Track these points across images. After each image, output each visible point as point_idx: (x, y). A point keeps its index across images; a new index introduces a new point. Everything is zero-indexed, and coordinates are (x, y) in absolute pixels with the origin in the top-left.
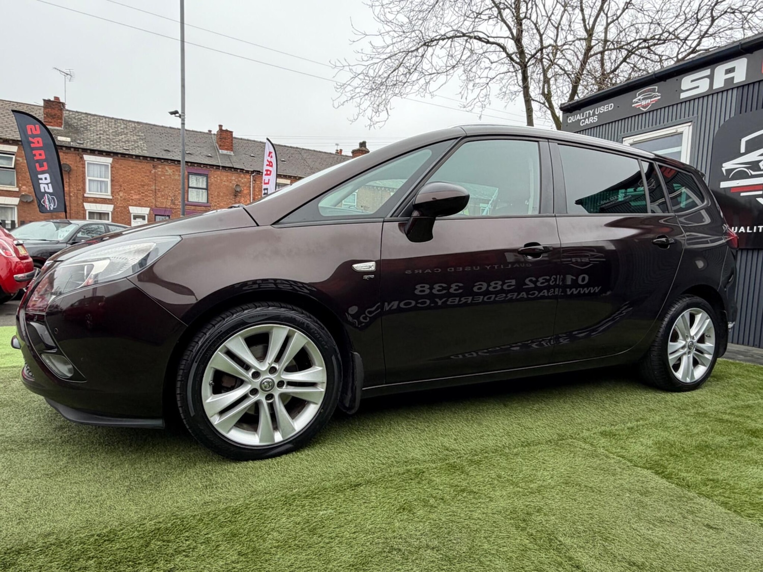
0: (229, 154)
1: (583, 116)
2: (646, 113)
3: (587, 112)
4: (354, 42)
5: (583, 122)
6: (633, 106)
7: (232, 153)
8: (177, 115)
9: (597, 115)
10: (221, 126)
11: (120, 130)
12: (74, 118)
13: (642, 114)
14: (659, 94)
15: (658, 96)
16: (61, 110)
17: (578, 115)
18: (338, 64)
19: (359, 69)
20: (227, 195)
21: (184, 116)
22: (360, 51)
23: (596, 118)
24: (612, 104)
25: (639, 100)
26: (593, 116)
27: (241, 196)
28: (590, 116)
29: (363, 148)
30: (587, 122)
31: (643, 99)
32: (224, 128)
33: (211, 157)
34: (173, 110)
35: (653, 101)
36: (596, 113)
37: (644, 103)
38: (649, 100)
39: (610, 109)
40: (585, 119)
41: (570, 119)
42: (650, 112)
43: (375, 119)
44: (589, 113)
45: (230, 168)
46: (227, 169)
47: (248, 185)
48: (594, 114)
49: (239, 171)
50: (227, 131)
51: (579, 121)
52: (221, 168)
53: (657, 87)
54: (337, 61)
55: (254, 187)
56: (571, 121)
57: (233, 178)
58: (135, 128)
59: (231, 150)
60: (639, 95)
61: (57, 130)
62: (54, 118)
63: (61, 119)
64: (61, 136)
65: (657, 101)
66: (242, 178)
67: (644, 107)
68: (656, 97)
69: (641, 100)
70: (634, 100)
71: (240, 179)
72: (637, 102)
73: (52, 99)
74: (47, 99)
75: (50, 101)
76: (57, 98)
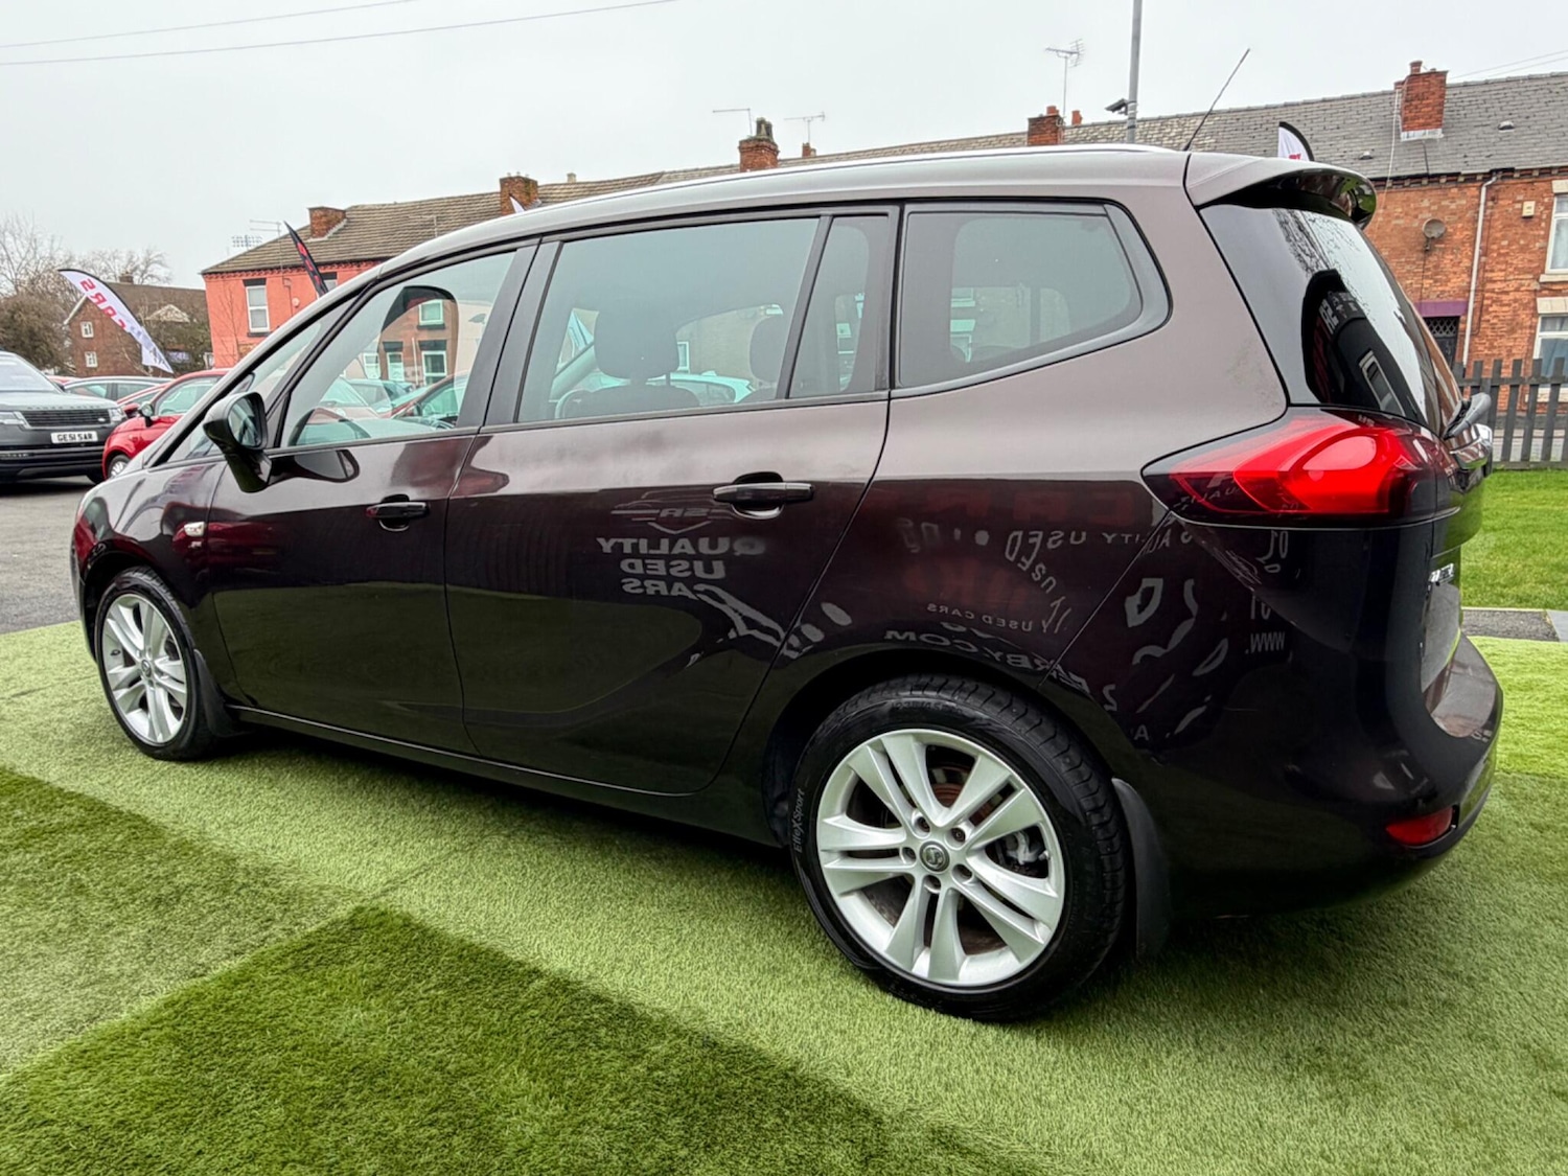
0: (1427, 136)
7: (1439, 134)
10: (1416, 65)
20: (1402, 253)
27: (1444, 251)
33: (1370, 158)
34: (1114, 101)
45: (1416, 178)
46: (1407, 183)
47: (1469, 214)
49: (1443, 180)
50: (1433, 73)
52: (1389, 184)
55: (1488, 220)
57: (1426, 203)
59: (1438, 123)
66: (1453, 200)
71: (1444, 203)
73: (1045, 113)
74: (1036, 115)
75: (1041, 118)
76: (1052, 109)
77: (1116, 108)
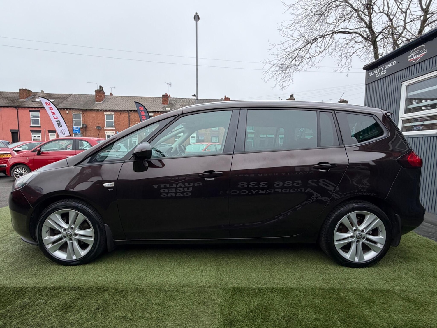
1: (377, 71)
2: (417, 64)
3: (380, 69)
4: (270, 50)
5: (378, 75)
6: (408, 60)
8: (195, 96)
9: (386, 69)
10: (225, 96)
11: (187, 103)
12: (172, 100)
13: (414, 65)
14: (426, 50)
15: (425, 51)
16: (167, 98)
17: (375, 71)
18: (265, 62)
19: (275, 62)
21: (197, 96)
22: (272, 54)
23: (385, 72)
24: (395, 61)
25: (412, 56)
26: (383, 71)
28: (381, 71)
29: (292, 98)
30: (380, 75)
31: (415, 55)
32: (227, 97)
34: (193, 94)
35: (422, 55)
36: (385, 68)
37: (415, 57)
38: (419, 55)
39: (393, 65)
40: (378, 73)
41: (370, 74)
42: (419, 63)
43: (284, 85)
44: (381, 69)
48: (384, 69)
51: (375, 74)
53: (424, 46)
54: (264, 60)
56: (370, 75)
58: (193, 101)
60: (412, 53)
61: (166, 106)
62: (165, 102)
63: (167, 101)
64: (167, 108)
65: (424, 55)
67: (415, 60)
68: (424, 52)
69: (413, 56)
70: (409, 57)
72: (411, 58)
73: (165, 94)
74: (163, 94)
75: (164, 95)
76: (166, 94)
77: (194, 96)
